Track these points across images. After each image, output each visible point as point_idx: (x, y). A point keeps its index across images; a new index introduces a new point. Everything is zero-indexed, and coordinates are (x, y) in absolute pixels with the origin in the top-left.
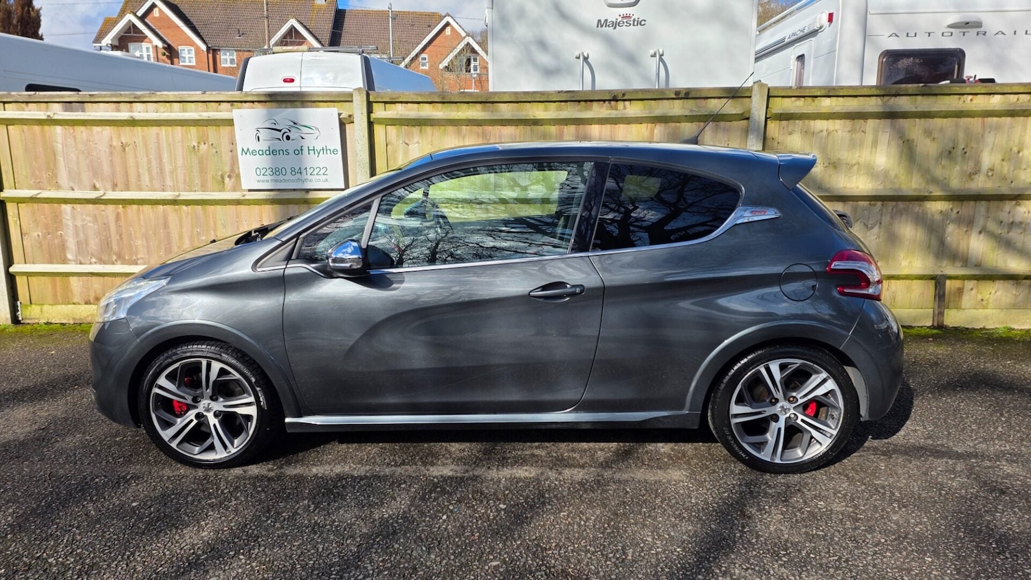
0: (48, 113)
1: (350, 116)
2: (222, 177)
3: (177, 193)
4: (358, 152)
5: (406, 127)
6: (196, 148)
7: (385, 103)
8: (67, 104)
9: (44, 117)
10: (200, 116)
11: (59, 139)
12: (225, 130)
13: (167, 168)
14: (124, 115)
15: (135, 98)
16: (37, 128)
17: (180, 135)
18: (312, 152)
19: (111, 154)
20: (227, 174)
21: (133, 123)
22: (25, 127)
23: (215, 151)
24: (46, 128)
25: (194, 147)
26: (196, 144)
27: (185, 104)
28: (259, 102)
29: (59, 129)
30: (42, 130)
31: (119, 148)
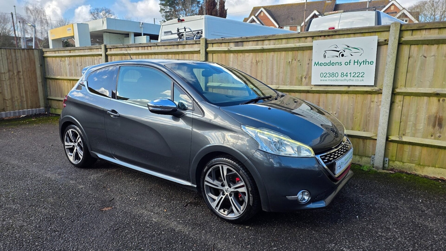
0: (229, 48)
1: (386, 40)
2: (302, 78)
3: (278, 86)
4: (388, 63)
5: (426, 46)
6: (291, 62)
7: (413, 30)
8: (237, 43)
9: (227, 50)
10: (295, 45)
11: (231, 60)
12: (307, 53)
13: (275, 73)
14: (259, 47)
15: (265, 38)
16: (223, 55)
17: (283, 56)
19: (251, 66)
20: (304, 76)
21: (263, 51)
22: (219, 54)
23: (300, 64)
24: (227, 54)
25: (290, 62)
26: (290, 61)
27: (288, 39)
28: (328, 36)
29: (232, 55)
30: (225, 56)
31: (255, 63)
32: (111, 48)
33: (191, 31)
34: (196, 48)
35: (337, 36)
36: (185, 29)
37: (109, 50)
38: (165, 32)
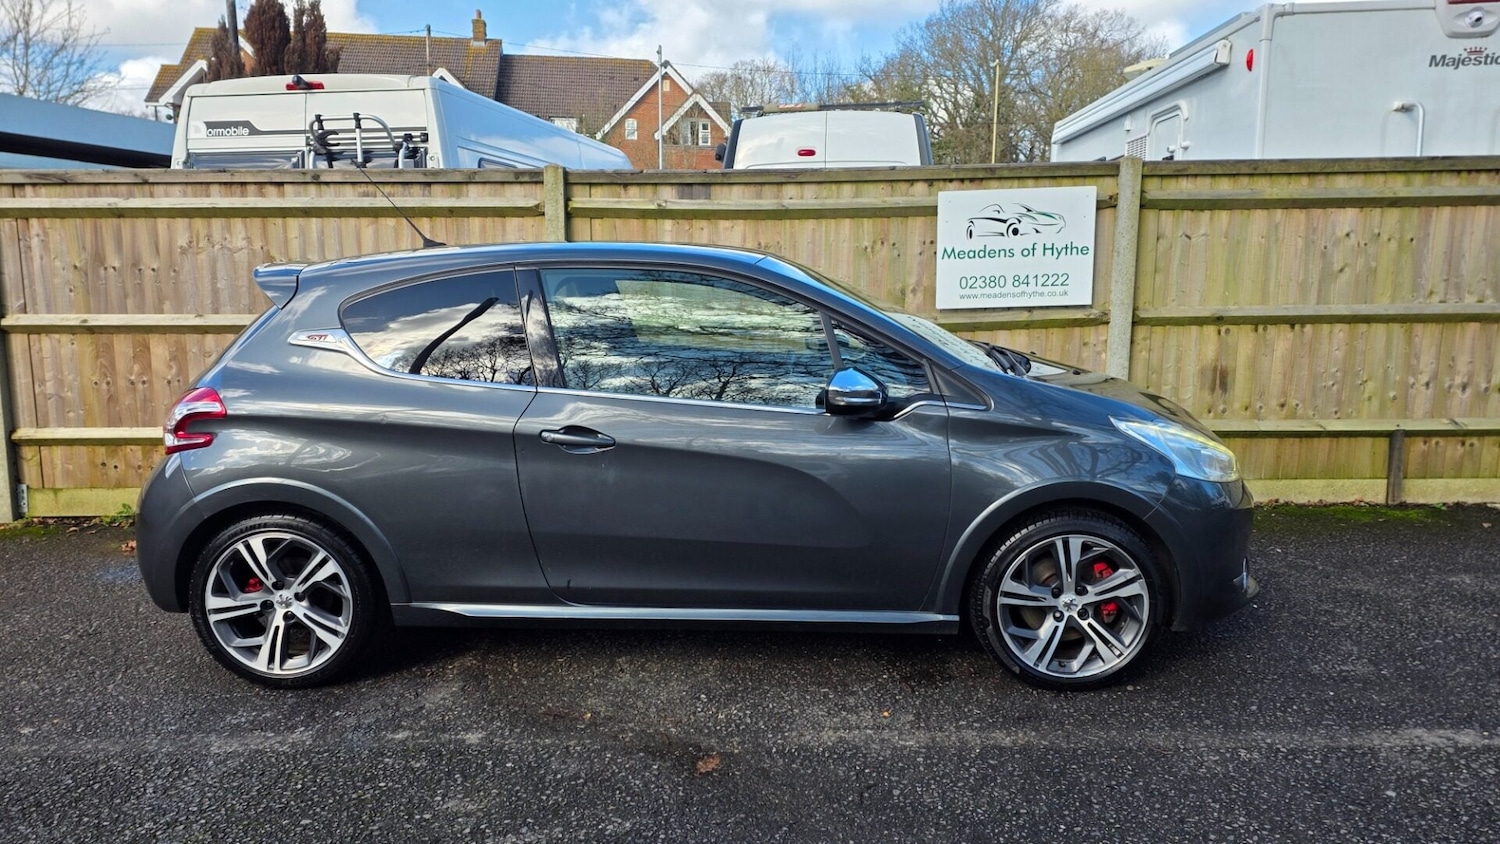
0: (657, 201)
2: (903, 292)
4: (1122, 251)
5: (1189, 212)
6: (869, 250)
8: (686, 188)
9: (650, 207)
11: (667, 239)
14: (765, 203)
15: (789, 176)
16: (636, 223)
17: (847, 231)
18: (1049, 252)
20: (911, 287)
21: (778, 214)
23: (896, 253)
25: (866, 248)
26: (868, 245)
27: (861, 185)
28: (972, 180)
29: (668, 224)
30: (644, 227)
32: (17, 185)
33: (385, 129)
36: (358, 121)
38: (210, 125)
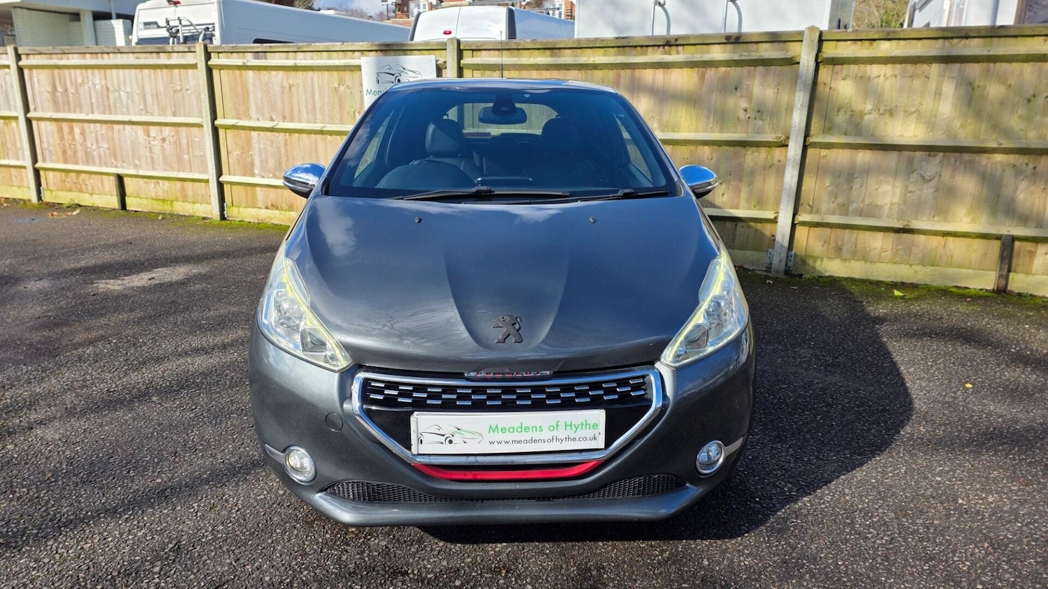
0: (244, 61)
1: (444, 62)
2: (353, 112)
3: (323, 125)
6: (337, 88)
7: (473, 50)
8: (256, 54)
9: (241, 64)
10: (341, 62)
11: (251, 80)
13: (318, 106)
14: (290, 62)
15: (298, 48)
16: (237, 72)
17: (327, 78)
19: (283, 92)
20: (357, 110)
21: (296, 68)
22: (230, 71)
23: (349, 91)
24: (243, 72)
26: (337, 86)
29: (250, 73)
30: (241, 74)
31: (287, 88)
32: (27, 55)
33: (192, 25)
34: (189, 59)
35: (392, 53)
36: (180, 21)
37: (23, 57)
38: (146, 24)
